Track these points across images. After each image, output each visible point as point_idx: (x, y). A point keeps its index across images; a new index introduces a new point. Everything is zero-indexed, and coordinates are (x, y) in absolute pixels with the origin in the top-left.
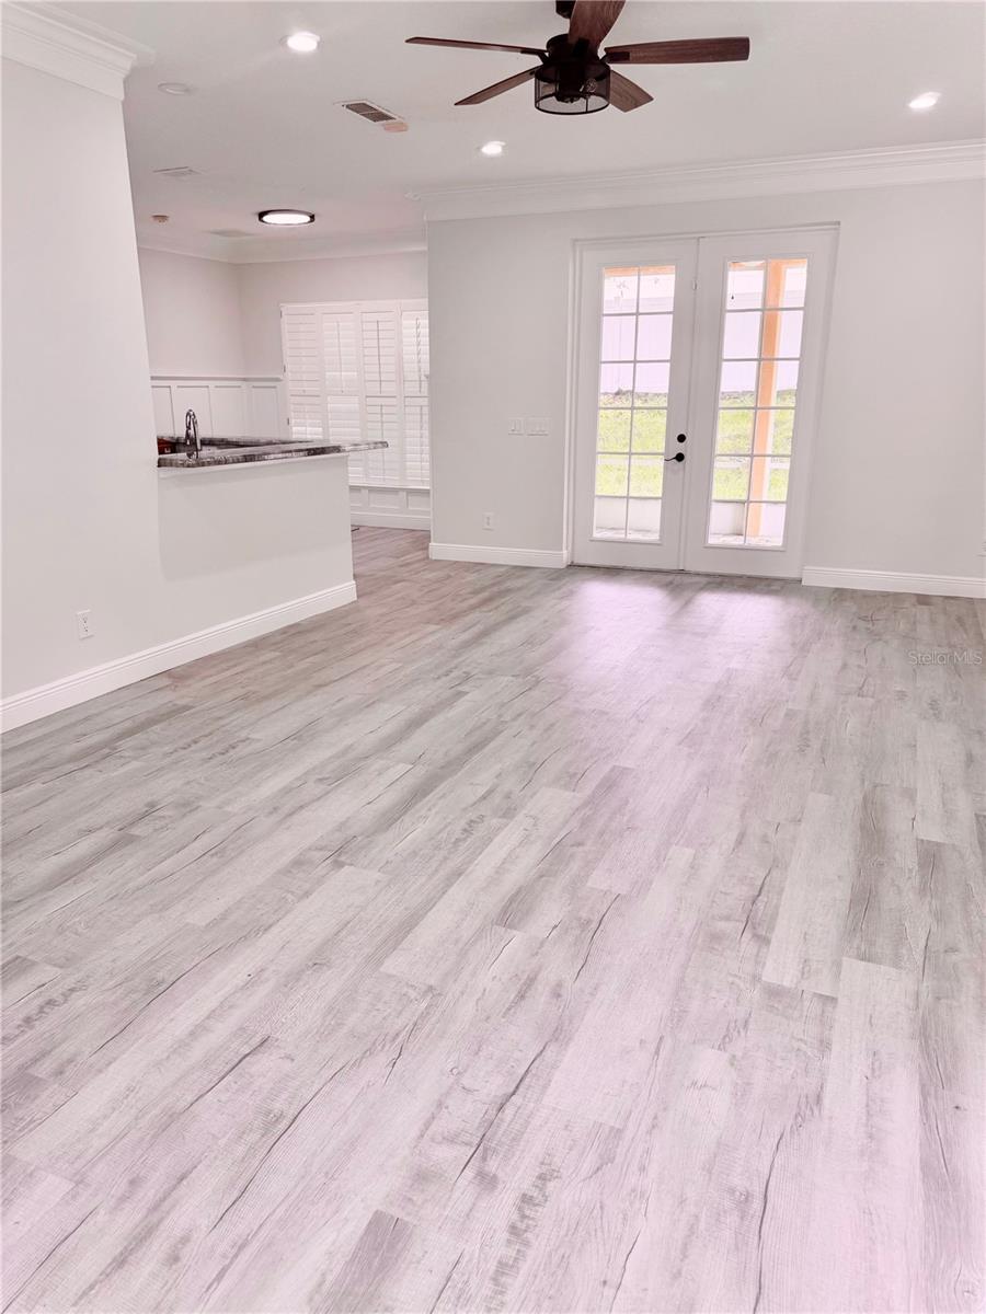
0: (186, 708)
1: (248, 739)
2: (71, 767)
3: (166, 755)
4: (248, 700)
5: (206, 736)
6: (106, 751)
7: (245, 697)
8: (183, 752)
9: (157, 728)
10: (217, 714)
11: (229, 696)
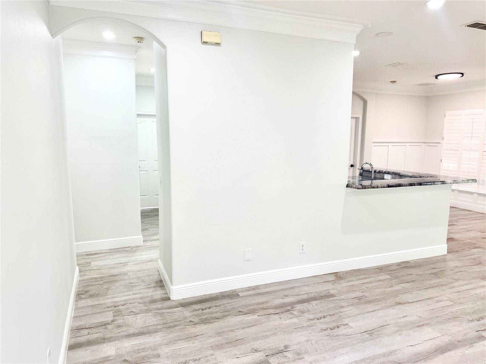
0: (332, 296)
1: (347, 324)
2: (272, 311)
3: (310, 320)
4: (361, 301)
5: (331, 316)
6: (289, 308)
7: (359, 298)
8: (316, 321)
9: (314, 303)
10: (342, 304)
11: (354, 295)
